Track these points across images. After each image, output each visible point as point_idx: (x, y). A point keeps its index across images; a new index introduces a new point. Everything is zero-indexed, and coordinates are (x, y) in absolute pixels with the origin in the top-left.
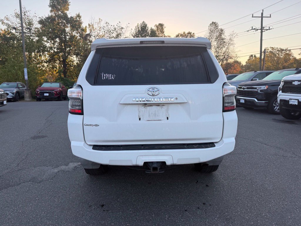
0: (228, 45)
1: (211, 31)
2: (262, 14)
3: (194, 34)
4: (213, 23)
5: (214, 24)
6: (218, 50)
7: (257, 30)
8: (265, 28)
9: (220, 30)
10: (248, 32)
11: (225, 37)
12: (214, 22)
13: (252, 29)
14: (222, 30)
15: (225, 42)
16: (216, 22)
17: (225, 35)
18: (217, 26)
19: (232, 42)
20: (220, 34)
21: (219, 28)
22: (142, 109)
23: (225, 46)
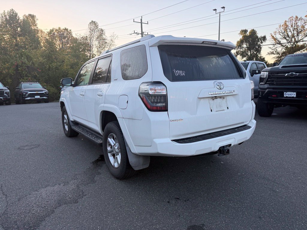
0: (109, 45)
1: (91, 29)
2: (141, 20)
3: (70, 30)
4: (92, 21)
5: (93, 23)
6: (101, 50)
7: (139, 34)
8: (144, 33)
9: (100, 30)
10: (131, 35)
11: (107, 38)
12: (94, 21)
13: (134, 33)
14: (102, 30)
15: (106, 43)
16: (96, 21)
17: (105, 35)
18: (97, 26)
19: (113, 43)
20: (101, 35)
21: (99, 28)
22: (211, 101)
23: (107, 46)
